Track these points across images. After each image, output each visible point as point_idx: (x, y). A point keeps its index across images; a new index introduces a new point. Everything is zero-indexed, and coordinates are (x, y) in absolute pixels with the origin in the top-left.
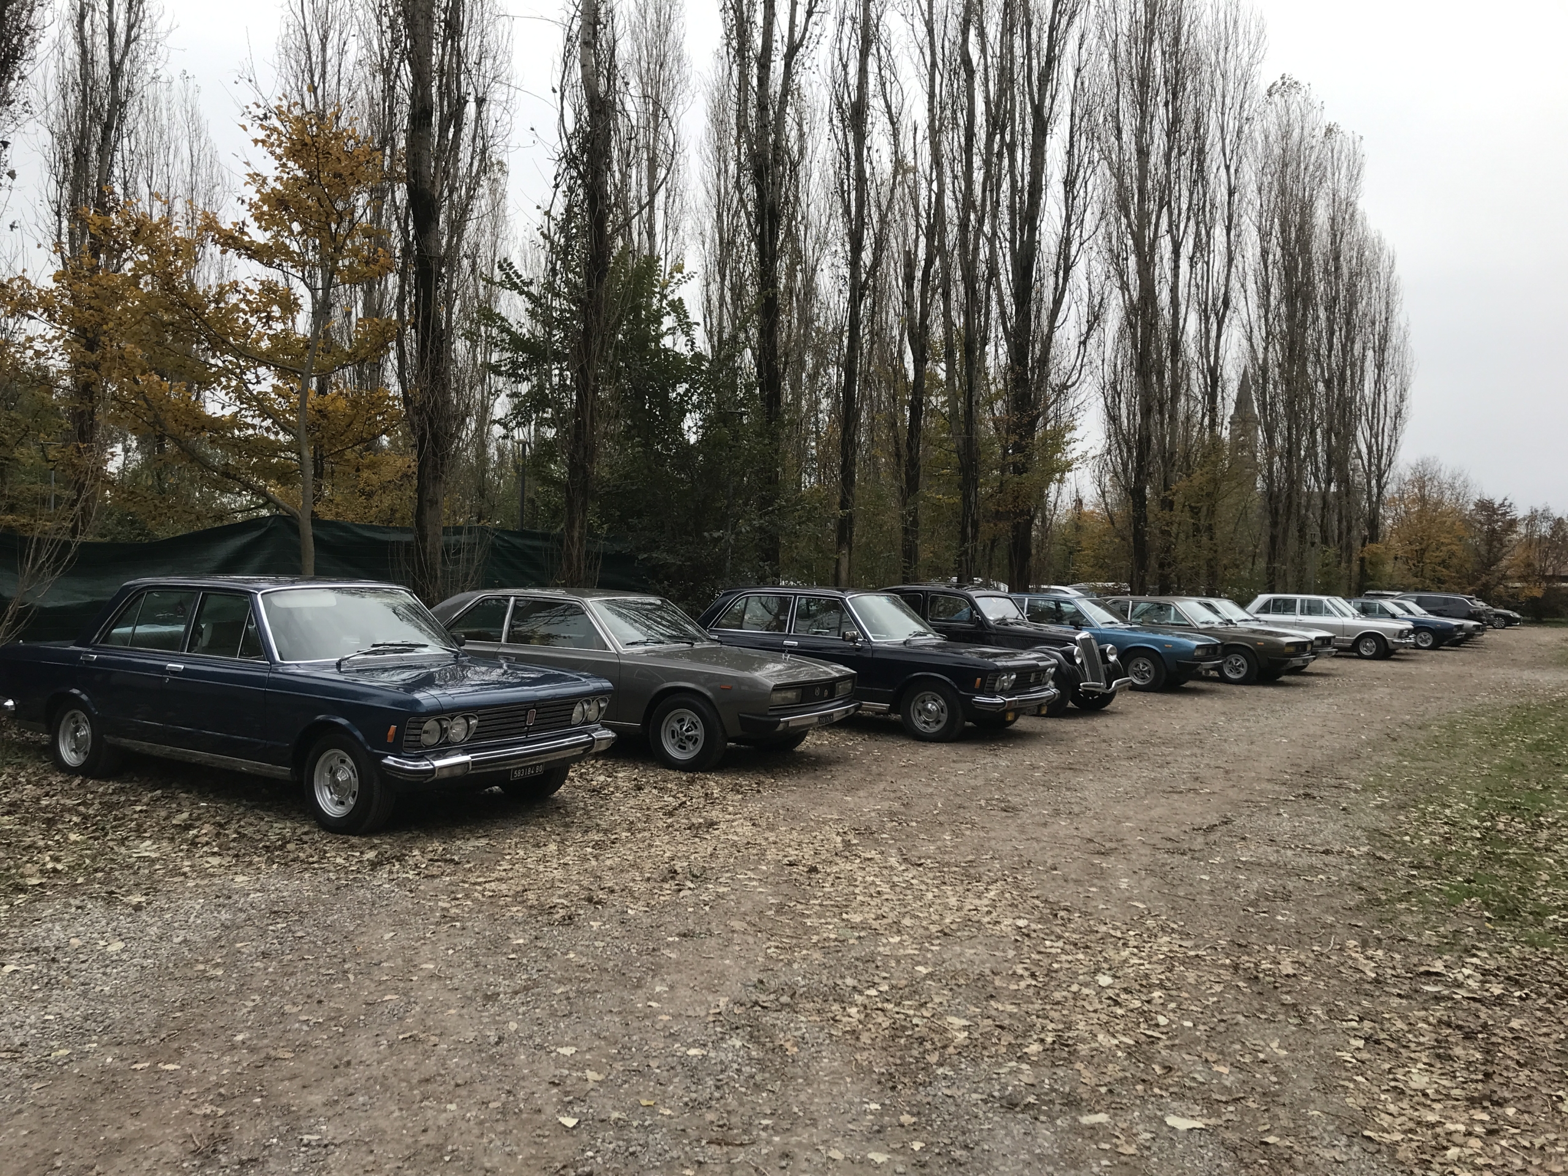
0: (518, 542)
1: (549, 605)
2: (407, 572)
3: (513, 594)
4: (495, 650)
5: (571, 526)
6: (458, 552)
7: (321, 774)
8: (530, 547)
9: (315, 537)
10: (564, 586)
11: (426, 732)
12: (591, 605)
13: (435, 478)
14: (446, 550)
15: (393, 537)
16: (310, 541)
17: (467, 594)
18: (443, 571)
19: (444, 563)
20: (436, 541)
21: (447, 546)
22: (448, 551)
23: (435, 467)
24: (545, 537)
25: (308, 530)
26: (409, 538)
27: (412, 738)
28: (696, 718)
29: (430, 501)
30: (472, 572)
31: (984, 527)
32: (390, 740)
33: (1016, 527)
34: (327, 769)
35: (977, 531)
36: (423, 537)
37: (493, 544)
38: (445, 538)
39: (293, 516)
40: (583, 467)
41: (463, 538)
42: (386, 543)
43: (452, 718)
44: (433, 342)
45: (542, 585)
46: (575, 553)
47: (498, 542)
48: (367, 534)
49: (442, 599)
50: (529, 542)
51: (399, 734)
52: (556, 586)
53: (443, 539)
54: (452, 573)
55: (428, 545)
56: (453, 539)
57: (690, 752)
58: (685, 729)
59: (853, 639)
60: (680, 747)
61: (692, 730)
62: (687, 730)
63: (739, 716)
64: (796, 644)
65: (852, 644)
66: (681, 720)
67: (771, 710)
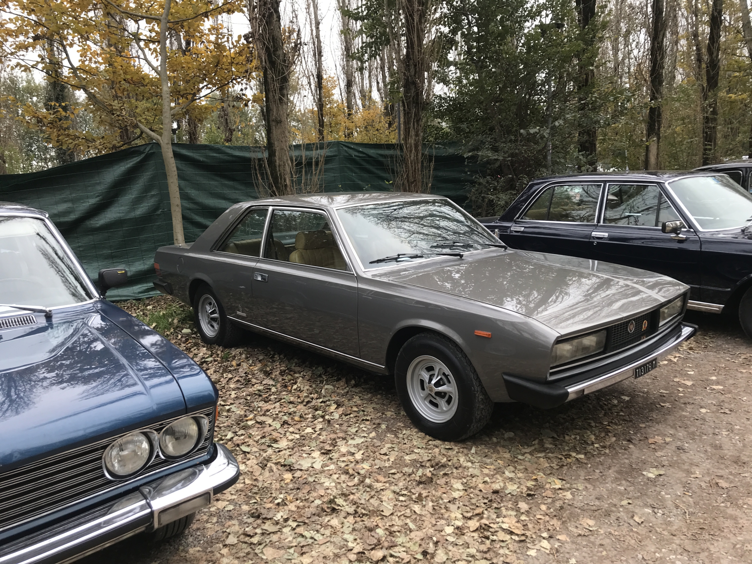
0: (372, 152)
16: (172, 161)
20: (284, 156)
36: (273, 153)
37: (350, 155)
41: (323, 152)
47: (354, 154)
57: (443, 412)
58: (433, 382)
59: (675, 230)
60: (431, 402)
61: (444, 384)
62: (438, 384)
63: (504, 379)
64: (606, 235)
65: (673, 235)
66: (430, 369)
67: (552, 374)
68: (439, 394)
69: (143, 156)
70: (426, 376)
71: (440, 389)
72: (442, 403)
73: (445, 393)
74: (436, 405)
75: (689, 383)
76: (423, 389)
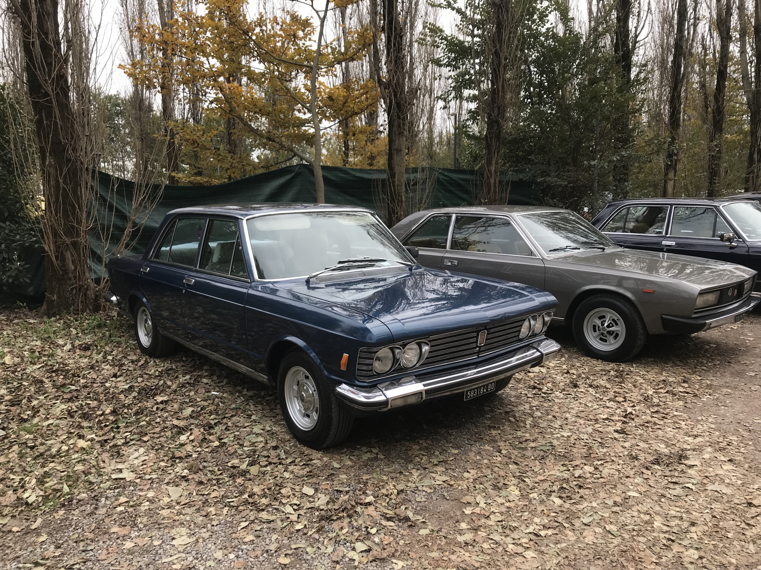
0: (454, 176)
1: (474, 219)
2: (383, 198)
3: (454, 211)
4: (442, 255)
5: (489, 163)
6: (415, 184)
7: (291, 387)
8: (462, 179)
9: (324, 177)
10: (485, 204)
11: (378, 359)
12: (517, 219)
13: (399, 134)
14: (408, 184)
15: (375, 176)
16: (322, 179)
17: (422, 213)
18: (406, 197)
19: (407, 191)
20: (402, 178)
21: (408, 180)
22: (409, 184)
23: (399, 126)
24: (472, 172)
25: (319, 174)
26: (384, 176)
27: (364, 368)
28: (617, 316)
29: (396, 150)
30: (425, 197)
32: (343, 368)
34: (296, 382)
36: (393, 175)
37: (438, 178)
38: (407, 176)
39: (311, 165)
40: (497, 122)
41: (419, 175)
42: (369, 180)
43: (404, 346)
44: (395, 39)
45: (470, 204)
46: (492, 181)
47: (441, 177)
48: (358, 174)
49: (406, 216)
50: (461, 176)
51: (351, 361)
52: (480, 204)
53: (406, 176)
54: (412, 198)
55: (396, 180)
56: (412, 176)
57: (611, 344)
58: (606, 325)
59: (730, 240)
60: (601, 339)
61: (613, 326)
62: (608, 326)
63: (662, 317)
64: (674, 243)
65: (728, 243)
66: (602, 317)
67: (695, 313)
68: (609, 332)
69: (293, 174)
70: (598, 322)
71: (611, 329)
72: (611, 339)
73: (613, 332)
74: (605, 341)
75: (752, 339)
76: (595, 331)
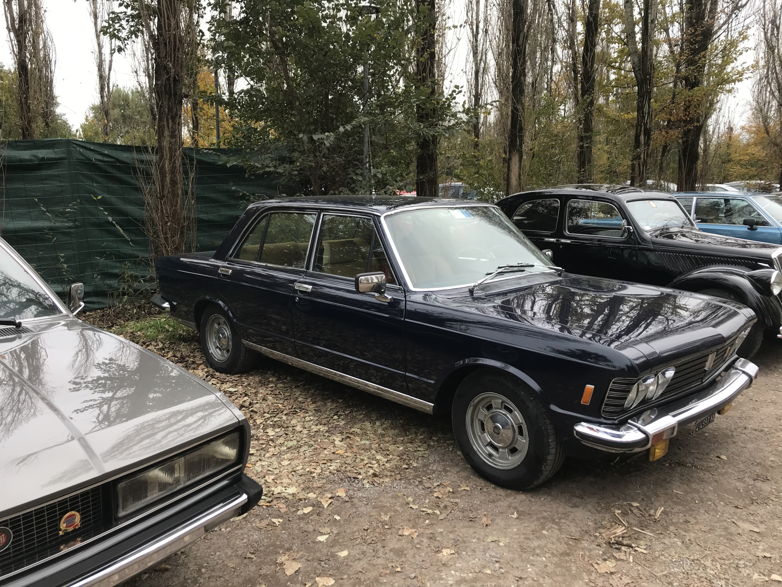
31: (655, 134)
33: (686, 133)
35: (649, 139)
